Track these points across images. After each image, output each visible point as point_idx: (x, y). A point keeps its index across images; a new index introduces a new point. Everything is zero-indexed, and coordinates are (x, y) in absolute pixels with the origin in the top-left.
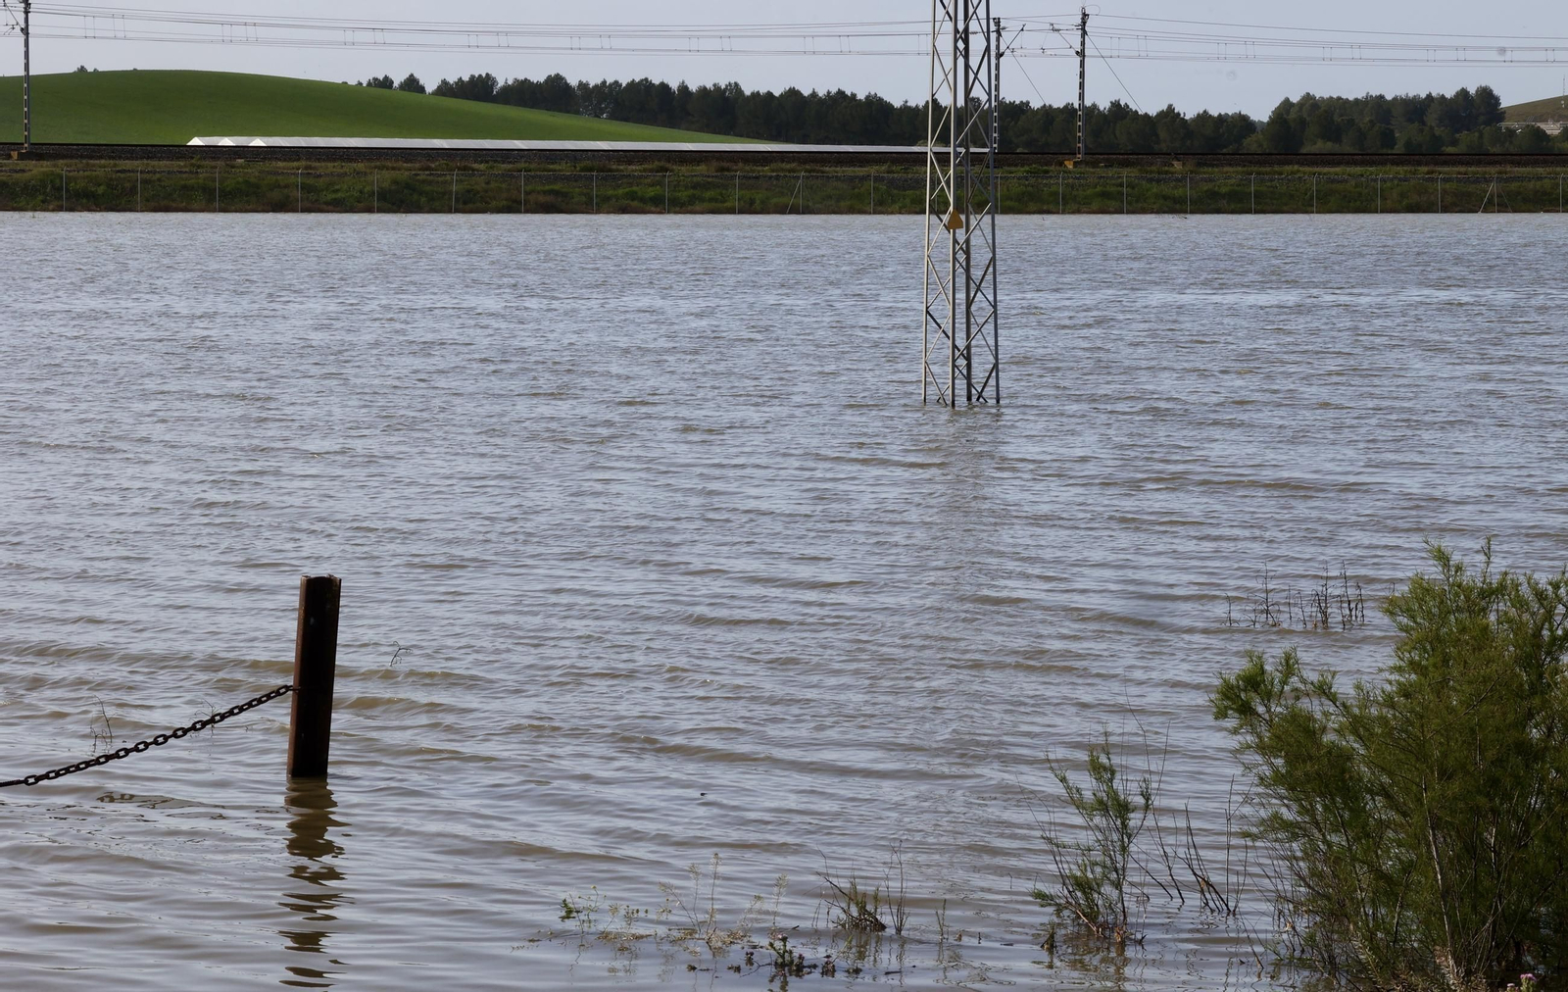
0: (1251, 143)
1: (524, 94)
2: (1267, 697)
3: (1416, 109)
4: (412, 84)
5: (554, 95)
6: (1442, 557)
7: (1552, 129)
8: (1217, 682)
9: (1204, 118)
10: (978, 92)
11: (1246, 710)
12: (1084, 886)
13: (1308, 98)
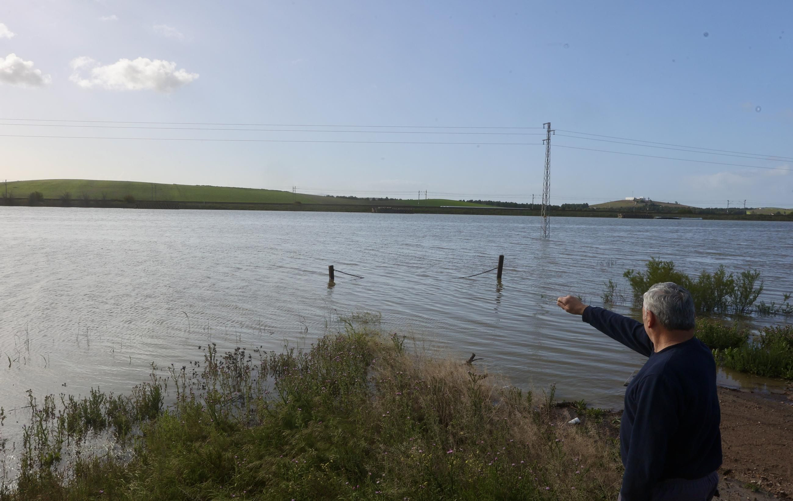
0: (559, 209)
1: (476, 202)
2: (630, 275)
3: (578, 205)
4: (464, 201)
5: (479, 202)
6: (653, 258)
7: (595, 208)
8: (623, 273)
9: (554, 206)
10: (544, 203)
11: (627, 276)
12: (607, 296)
13: (566, 204)
